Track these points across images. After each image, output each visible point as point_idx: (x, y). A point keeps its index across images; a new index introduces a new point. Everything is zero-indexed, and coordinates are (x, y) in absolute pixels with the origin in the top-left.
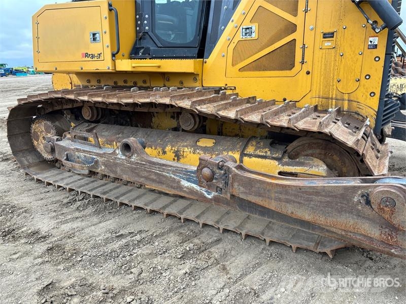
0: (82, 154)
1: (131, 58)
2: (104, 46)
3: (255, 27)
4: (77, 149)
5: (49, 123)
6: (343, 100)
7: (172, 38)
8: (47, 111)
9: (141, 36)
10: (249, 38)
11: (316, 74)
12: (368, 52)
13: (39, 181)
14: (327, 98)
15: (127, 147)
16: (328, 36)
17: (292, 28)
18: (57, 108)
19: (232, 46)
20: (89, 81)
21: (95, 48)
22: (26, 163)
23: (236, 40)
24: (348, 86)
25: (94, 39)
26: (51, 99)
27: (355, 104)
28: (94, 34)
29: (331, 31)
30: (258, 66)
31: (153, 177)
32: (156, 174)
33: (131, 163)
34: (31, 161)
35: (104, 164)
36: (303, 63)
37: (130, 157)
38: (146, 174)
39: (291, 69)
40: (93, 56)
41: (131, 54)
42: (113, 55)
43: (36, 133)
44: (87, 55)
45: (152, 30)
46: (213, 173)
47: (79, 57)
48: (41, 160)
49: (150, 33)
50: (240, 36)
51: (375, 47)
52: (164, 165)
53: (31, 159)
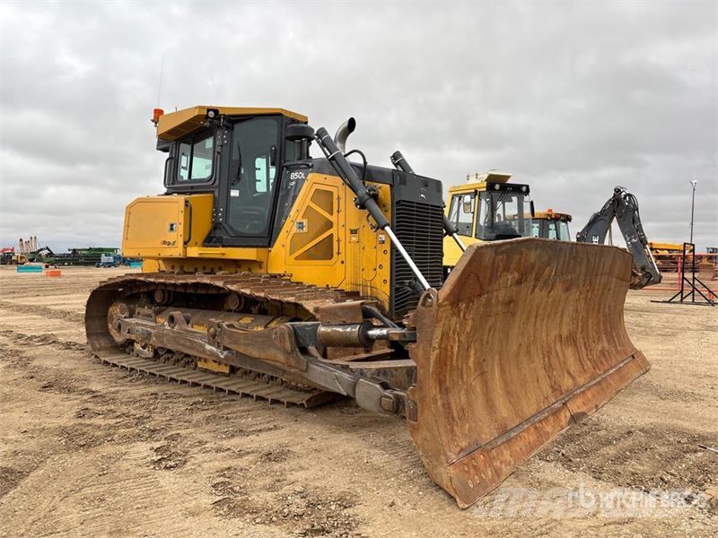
0: (140, 328)
1: (204, 246)
2: (178, 236)
3: (305, 222)
4: (137, 323)
5: (124, 305)
6: (367, 286)
7: (246, 229)
8: (126, 295)
9: (216, 226)
10: (301, 231)
11: (348, 263)
12: (379, 246)
13: (106, 363)
14: (357, 285)
15: (172, 319)
16: (354, 232)
17: (329, 225)
18: (135, 291)
19: (290, 237)
20: (173, 267)
21: (171, 237)
22: (98, 346)
23: (292, 233)
24: (369, 275)
25: (172, 229)
26: (126, 281)
27: (374, 290)
28: (172, 225)
29: (356, 228)
30: (308, 256)
31: (188, 344)
32: (191, 341)
33: (174, 332)
34: (103, 345)
35: (156, 336)
36: (339, 253)
37: (173, 327)
38: (182, 342)
39: (331, 259)
40: (169, 244)
41: (204, 242)
42: (185, 243)
43: (112, 315)
44: (164, 243)
45: (226, 220)
46: (216, 331)
47: (158, 244)
48: (114, 345)
49: (224, 224)
50: (295, 230)
51: (383, 242)
52: (195, 332)
53: (103, 342)
